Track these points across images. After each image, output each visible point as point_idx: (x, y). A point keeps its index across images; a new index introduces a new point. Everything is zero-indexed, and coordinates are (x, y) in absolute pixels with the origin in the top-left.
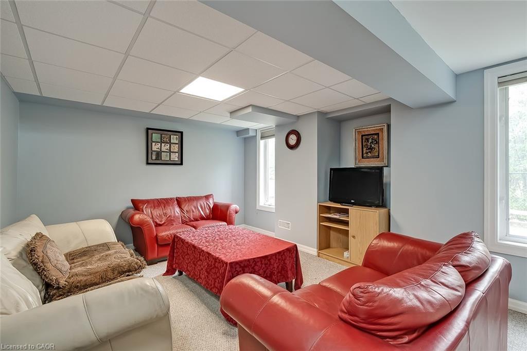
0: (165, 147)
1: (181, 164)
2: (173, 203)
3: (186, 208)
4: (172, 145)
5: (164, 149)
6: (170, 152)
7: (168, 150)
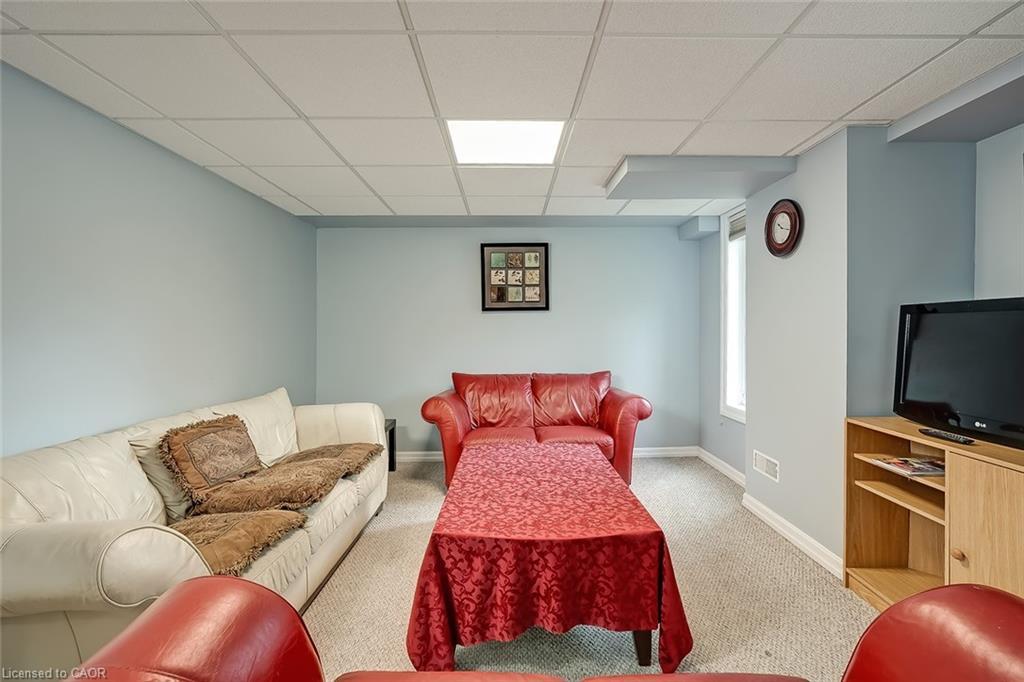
0: (514, 277)
1: (547, 308)
2: (523, 384)
3: (544, 396)
4: (528, 272)
5: (512, 280)
6: (524, 285)
7: (520, 282)
